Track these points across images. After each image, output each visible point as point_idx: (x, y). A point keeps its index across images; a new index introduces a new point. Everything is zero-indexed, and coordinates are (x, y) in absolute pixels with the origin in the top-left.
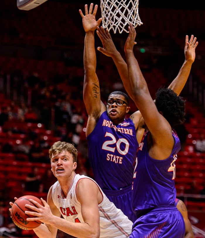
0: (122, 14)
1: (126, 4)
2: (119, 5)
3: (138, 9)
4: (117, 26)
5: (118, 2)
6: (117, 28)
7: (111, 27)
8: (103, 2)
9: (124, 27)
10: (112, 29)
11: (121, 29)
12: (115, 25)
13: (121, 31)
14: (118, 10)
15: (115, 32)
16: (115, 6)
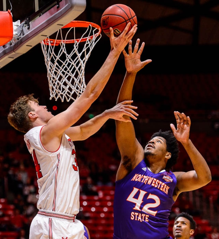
0: (69, 83)
1: (73, 72)
2: (65, 74)
3: (85, 77)
4: (64, 95)
5: (65, 71)
6: (65, 97)
7: (59, 96)
8: (50, 72)
9: (71, 95)
10: (59, 98)
11: (68, 98)
12: (62, 93)
13: (68, 99)
14: (65, 79)
15: (63, 101)
16: (62, 75)
